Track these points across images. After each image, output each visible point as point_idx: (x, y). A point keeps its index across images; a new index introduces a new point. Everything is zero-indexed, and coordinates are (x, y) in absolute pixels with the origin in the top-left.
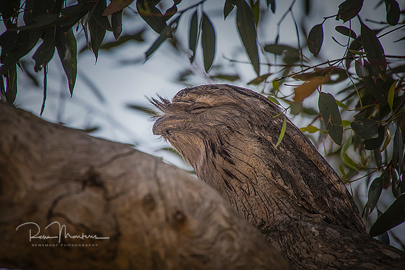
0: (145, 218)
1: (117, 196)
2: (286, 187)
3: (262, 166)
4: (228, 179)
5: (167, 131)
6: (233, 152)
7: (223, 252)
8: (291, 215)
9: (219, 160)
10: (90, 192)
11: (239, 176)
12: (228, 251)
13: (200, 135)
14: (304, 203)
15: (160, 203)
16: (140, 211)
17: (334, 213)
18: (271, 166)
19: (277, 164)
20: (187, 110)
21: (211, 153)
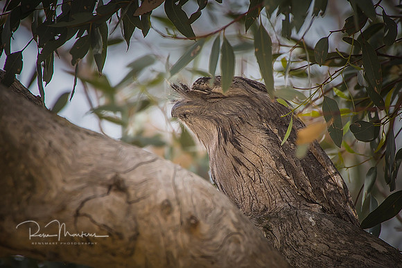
0: (162, 220)
1: (138, 200)
2: (288, 177)
3: (267, 157)
4: (237, 165)
5: (185, 115)
6: (243, 142)
7: (230, 253)
8: (291, 204)
9: (230, 147)
10: (114, 196)
11: (247, 164)
12: (234, 253)
13: (214, 122)
14: (303, 192)
15: (176, 208)
16: (158, 214)
17: (329, 203)
18: (275, 157)
19: (281, 156)
20: (204, 98)
21: (223, 140)
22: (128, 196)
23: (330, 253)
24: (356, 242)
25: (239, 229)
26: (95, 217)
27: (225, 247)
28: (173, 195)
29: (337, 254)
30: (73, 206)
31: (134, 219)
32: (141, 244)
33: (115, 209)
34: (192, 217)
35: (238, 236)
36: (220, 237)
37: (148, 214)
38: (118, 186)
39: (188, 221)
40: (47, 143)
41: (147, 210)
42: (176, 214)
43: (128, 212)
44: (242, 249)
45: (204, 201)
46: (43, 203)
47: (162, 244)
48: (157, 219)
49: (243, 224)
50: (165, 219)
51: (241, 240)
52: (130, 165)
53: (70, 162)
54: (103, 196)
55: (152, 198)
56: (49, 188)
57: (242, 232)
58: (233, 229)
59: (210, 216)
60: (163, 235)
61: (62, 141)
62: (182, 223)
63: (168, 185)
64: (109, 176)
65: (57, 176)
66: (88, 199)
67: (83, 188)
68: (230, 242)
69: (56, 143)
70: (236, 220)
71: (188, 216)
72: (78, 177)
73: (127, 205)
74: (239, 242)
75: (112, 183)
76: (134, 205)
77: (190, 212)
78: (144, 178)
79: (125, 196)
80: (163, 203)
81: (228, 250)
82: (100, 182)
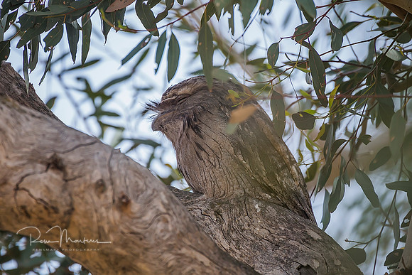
0: (96, 198)
1: (74, 179)
2: (244, 162)
3: (227, 143)
4: (199, 151)
5: (162, 126)
6: (204, 129)
7: (158, 231)
9: (192, 133)
10: (51, 173)
11: (207, 149)
12: (162, 231)
14: (256, 176)
15: (110, 187)
16: (93, 193)
18: (234, 144)
19: (239, 143)
20: (174, 103)
22: (65, 174)
23: (270, 238)
24: (294, 229)
25: (168, 209)
26: (32, 191)
27: (154, 225)
28: (107, 176)
29: (276, 239)
30: (14, 180)
31: (70, 195)
32: (76, 218)
33: (52, 186)
34: (124, 197)
35: (167, 216)
36: (149, 216)
37: (83, 192)
38: (56, 164)
39: (120, 199)
41: (82, 188)
42: (109, 193)
43: (64, 188)
44: (170, 228)
45: (136, 182)
47: (95, 219)
48: (92, 197)
49: (173, 206)
50: (99, 197)
51: (169, 219)
52: (70, 147)
53: (13, 140)
54: (41, 173)
55: (88, 177)
57: (171, 212)
58: (162, 209)
59: (141, 196)
60: (96, 211)
61: (7, 122)
62: (114, 201)
63: (103, 166)
64: (49, 156)
65: (1, 152)
66: (27, 175)
67: (23, 165)
68: (159, 221)
70: (166, 201)
71: (120, 196)
72: (20, 155)
73: (64, 182)
74: (167, 222)
75: (51, 161)
76: (70, 182)
77: (122, 192)
78: (82, 158)
79: (62, 174)
80: (97, 182)
81: (157, 228)
82: (40, 160)
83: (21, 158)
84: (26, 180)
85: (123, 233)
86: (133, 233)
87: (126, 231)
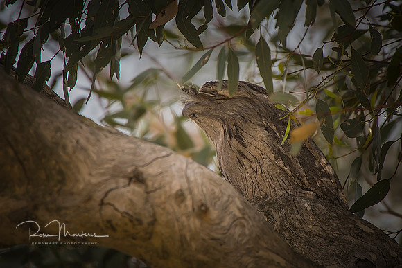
0: (176, 208)
1: (155, 190)
2: (285, 168)
3: (267, 151)
4: (241, 158)
5: (194, 115)
6: (246, 137)
7: (236, 236)
8: (289, 191)
9: (234, 142)
10: (133, 186)
11: (250, 157)
12: (239, 236)
13: (220, 120)
14: (299, 181)
15: (189, 197)
16: (173, 202)
17: (322, 191)
18: (274, 151)
19: (279, 149)
20: (211, 99)
21: (228, 136)
22: (147, 186)
23: (324, 235)
24: (346, 224)
25: (243, 214)
26: (117, 205)
27: (232, 231)
28: (185, 185)
29: (330, 235)
30: (98, 195)
31: (152, 206)
32: (158, 228)
33: (135, 199)
34: (203, 205)
35: (243, 221)
36: (227, 221)
37: (164, 203)
38: (137, 178)
39: (199, 208)
40: (75, 141)
41: (163, 198)
42: (189, 202)
43: (147, 201)
44: (247, 232)
45: (213, 190)
46: (72, 194)
47: (177, 228)
48: (172, 206)
49: (247, 211)
50: (179, 206)
51: (245, 224)
52: (148, 160)
53: (95, 157)
54: (124, 187)
55: (167, 188)
56: (77, 181)
57: (246, 217)
58: (238, 214)
59: (218, 203)
60: (177, 220)
61: (88, 140)
62: (194, 210)
63: (181, 177)
64: (129, 170)
65: (84, 170)
66: (111, 190)
67: (106, 180)
68: (236, 226)
69: (82, 141)
70: (241, 206)
71: (199, 204)
72: (102, 171)
73: (146, 195)
74: (244, 226)
75: (132, 175)
76: (151, 194)
77: (200, 200)
78: (160, 170)
79: (143, 187)
80: (177, 193)
81: (235, 233)
82: (122, 175)
83: (103, 174)
84: (110, 194)
85: (204, 239)
86: (213, 239)
87: (206, 238)
